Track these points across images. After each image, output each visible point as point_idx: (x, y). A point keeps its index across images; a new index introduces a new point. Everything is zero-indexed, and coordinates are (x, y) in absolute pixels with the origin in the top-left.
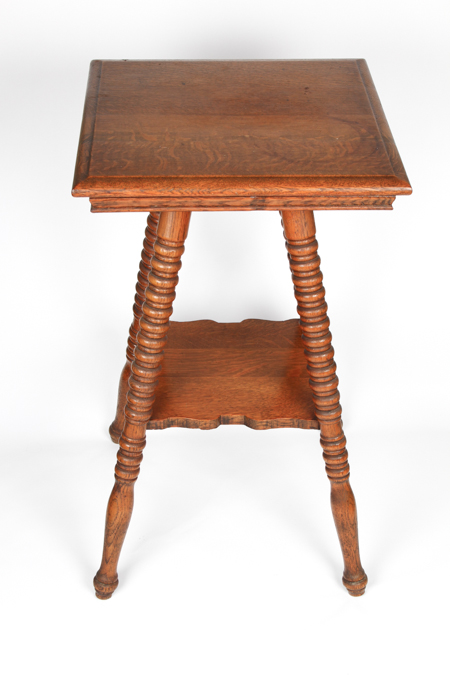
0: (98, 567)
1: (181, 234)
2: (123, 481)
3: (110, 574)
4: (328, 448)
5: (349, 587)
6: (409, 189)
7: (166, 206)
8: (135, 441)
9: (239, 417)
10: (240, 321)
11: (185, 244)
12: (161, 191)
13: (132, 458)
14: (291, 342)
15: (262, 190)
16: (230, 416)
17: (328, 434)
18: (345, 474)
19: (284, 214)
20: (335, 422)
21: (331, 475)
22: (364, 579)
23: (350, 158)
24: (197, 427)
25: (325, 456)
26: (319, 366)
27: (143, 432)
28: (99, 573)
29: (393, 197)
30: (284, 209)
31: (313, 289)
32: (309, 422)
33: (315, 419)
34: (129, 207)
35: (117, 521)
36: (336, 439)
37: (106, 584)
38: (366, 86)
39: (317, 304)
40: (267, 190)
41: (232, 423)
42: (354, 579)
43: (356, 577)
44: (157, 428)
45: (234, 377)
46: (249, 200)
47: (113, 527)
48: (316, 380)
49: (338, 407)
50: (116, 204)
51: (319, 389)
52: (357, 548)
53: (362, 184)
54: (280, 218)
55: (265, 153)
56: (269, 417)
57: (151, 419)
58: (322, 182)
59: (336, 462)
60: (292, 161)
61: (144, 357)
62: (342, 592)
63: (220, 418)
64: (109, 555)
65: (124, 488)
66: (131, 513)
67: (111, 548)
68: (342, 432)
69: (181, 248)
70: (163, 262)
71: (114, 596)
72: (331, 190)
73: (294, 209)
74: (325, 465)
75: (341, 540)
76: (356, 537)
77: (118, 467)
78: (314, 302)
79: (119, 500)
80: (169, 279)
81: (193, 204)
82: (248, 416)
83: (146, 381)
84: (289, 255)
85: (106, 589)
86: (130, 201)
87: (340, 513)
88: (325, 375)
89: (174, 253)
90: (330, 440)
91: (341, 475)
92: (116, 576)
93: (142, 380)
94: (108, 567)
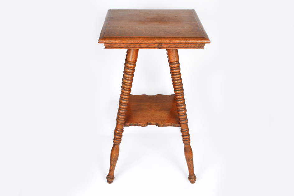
0: (108, 173)
1: (135, 60)
2: (116, 144)
3: (112, 175)
4: (183, 133)
5: (190, 180)
6: (209, 41)
7: (129, 47)
8: (120, 130)
9: (154, 123)
10: (155, 95)
11: (136, 64)
12: (127, 41)
13: (119, 136)
14: (172, 101)
15: (161, 41)
16: (151, 122)
17: (183, 128)
18: (189, 142)
19: (168, 50)
20: (185, 124)
21: (184, 142)
22: (195, 178)
23: (190, 33)
24: (140, 126)
25: (182, 136)
26: (180, 105)
27: (123, 127)
28: (108, 175)
29: (204, 44)
30: (168, 48)
31: (178, 79)
32: (177, 124)
33: (179, 123)
34: (117, 47)
35: (114, 157)
36: (186, 130)
37: (111, 178)
38: (195, 15)
39: (179, 84)
40: (163, 41)
41: (152, 125)
42: (192, 178)
43: (193, 177)
44: (127, 126)
45: (153, 111)
46: (157, 45)
47: (112, 159)
48: (179, 110)
49: (186, 119)
50: (113, 46)
51: (180, 113)
52: (193, 167)
53: (194, 40)
54: (166, 51)
55: (162, 31)
56: (164, 122)
57: (125, 123)
58: (181, 39)
59: (186, 138)
60: (171, 33)
61: (123, 101)
62: (188, 182)
63: (148, 123)
64: (111, 169)
65: (116, 146)
66: (119, 154)
67: (112, 166)
68: (188, 128)
69: (135, 65)
70: (129, 69)
71: (113, 182)
72: (184, 41)
73: (171, 48)
74: (182, 139)
75: (188, 164)
76: (192, 163)
77: (115, 139)
78: (178, 83)
79: (114, 150)
80: (131, 75)
81: (138, 46)
82: (157, 122)
83: (123, 109)
84: (171, 73)
85: (110, 180)
86: (117, 45)
87: (187, 155)
88: (182, 108)
89: (132, 66)
90: (184, 130)
91: (188, 142)
92: (114, 176)
93: (122, 109)
94: (111, 173)
